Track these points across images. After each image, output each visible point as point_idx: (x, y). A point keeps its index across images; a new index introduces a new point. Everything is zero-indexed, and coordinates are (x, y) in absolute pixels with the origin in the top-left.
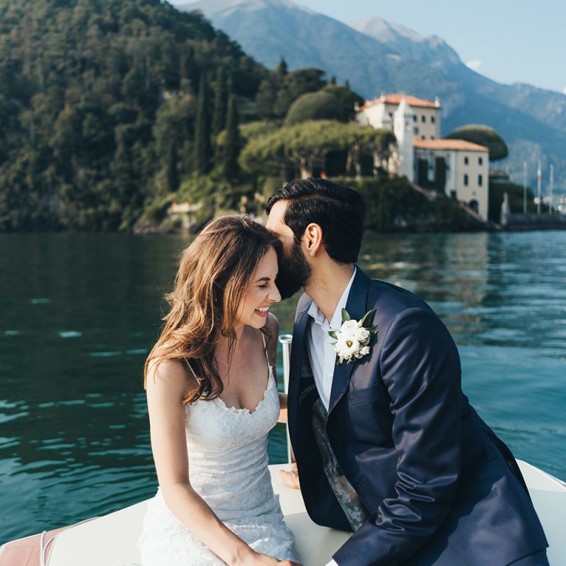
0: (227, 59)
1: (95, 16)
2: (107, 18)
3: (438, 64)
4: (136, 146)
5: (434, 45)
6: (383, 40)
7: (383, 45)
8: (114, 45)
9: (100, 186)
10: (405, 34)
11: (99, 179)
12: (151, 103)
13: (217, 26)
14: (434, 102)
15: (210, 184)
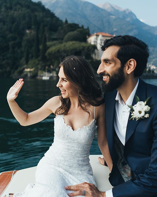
0: (49, 19)
1: (4, 4)
2: (8, 5)
3: (128, 19)
4: (16, 48)
5: (127, 12)
6: (109, 11)
7: (109, 12)
8: (10, 14)
9: (4, 62)
10: (117, 8)
11: (3, 60)
12: (22, 34)
13: (46, 7)
14: (113, 35)
15: (37, 62)
